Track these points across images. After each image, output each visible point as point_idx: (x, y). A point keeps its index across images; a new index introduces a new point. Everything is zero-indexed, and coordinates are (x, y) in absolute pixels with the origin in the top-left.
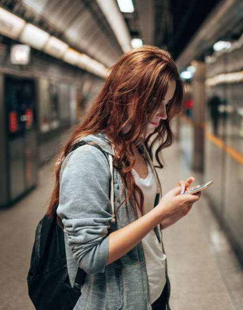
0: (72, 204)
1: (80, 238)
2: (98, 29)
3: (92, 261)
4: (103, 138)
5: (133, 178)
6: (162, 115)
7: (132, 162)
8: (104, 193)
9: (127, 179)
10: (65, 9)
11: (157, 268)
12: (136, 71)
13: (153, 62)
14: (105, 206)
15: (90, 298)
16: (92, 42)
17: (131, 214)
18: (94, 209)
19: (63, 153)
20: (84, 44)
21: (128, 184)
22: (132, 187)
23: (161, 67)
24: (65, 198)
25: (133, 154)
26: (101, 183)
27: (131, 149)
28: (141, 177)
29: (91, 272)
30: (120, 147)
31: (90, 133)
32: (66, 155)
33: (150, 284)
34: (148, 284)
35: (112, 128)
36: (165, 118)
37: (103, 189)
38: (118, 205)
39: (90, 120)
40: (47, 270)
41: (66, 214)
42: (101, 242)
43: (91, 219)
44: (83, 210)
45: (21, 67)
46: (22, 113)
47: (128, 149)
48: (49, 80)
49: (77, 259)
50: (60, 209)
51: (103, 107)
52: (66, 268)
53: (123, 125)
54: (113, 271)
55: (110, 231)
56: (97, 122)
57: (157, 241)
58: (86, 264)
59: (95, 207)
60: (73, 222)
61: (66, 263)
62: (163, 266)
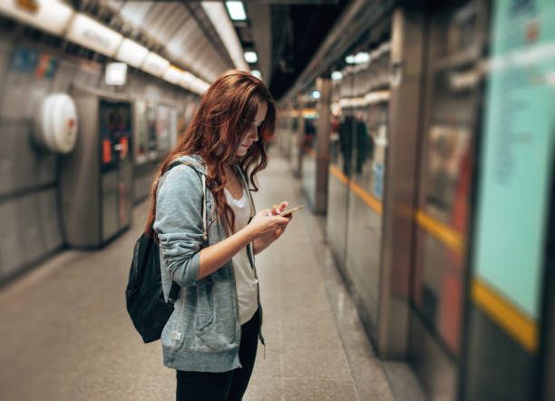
0: (167, 219)
1: (174, 251)
2: (205, 40)
3: (184, 273)
4: (197, 159)
5: (225, 198)
6: (252, 137)
7: (223, 182)
8: (196, 210)
9: (219, 198)
10: (167, 18)
11: (248, 289)
12: (228, 94)
13: (244, 84)
14: (197, 223)
15: (182, 311)
16: (197, 57)
17: (223, 233)
18: (187, 225)
19: (160, 173)
20: (187, 59)
21: (220, 204)
22: (223, 205)
23: (251, 88)
24: (161, 214)
25: (224, 173)
26: (194, 200)
27: (222, 169)
28: (234, 197)
29: (184, 286)
30: (213, 167)
31: (185, 154)
32: (162, 175)
33: (240, 304)
34: (237, 304)
35: (205, 150)
36: (257, 140)
37: (196, 207)
38: (209, 223)
39: (186, 142)
40: (144, 286)
41: (161, 228)
42: (192, 256)
43: (184, 234)
44: (176, 225)
45: (117, 88)
46: (116, 141)
47: (219, 168)
48: (147, 102)
49: (170, 271)
50: (156, 225)
51: (197, 130)
52: (161, 284)
53: (215, 146)
54: (204, 286)
55: (202, 247)
56: (192, 144)
57: (249, 265)
58: (179, 276)
59: (188, 222)
60: (168, 236)
61: (160, 280)
62: (254, 289)
